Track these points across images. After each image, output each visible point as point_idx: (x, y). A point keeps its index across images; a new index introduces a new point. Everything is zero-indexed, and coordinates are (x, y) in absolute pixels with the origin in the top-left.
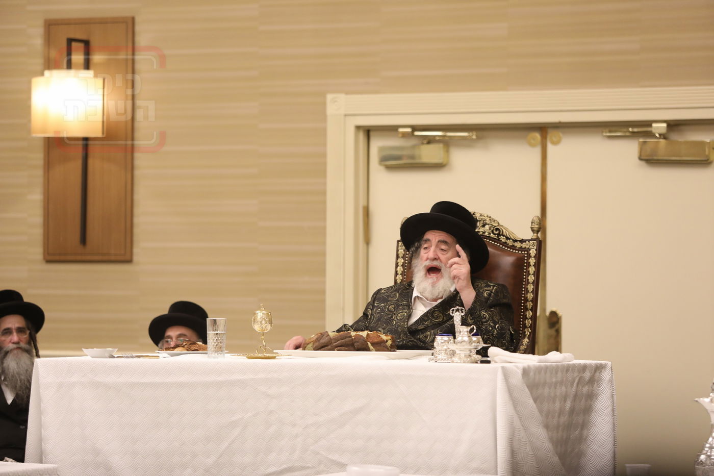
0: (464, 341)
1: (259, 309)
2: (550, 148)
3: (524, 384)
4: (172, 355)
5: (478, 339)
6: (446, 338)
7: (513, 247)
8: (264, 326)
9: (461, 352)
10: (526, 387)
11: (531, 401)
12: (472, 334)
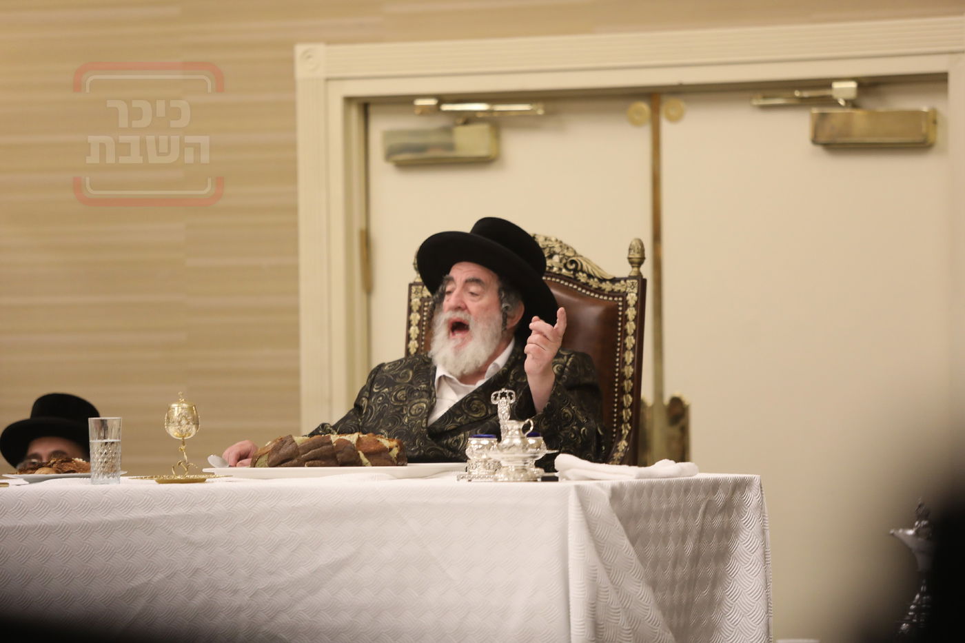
0: (514, 445)
1: (176, 401)
2: (666, 127)
3: (614, 515)
4: (32, 481)
5: (538, 441)
6: (485, 441)
7: (599, 291)
8: (184, 430)
9: (509, 464)
10: (616, 519)
11: (626, 542)
12: (528, 433)
